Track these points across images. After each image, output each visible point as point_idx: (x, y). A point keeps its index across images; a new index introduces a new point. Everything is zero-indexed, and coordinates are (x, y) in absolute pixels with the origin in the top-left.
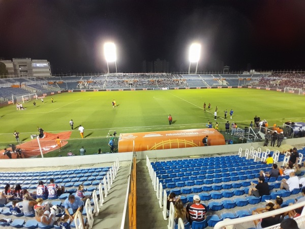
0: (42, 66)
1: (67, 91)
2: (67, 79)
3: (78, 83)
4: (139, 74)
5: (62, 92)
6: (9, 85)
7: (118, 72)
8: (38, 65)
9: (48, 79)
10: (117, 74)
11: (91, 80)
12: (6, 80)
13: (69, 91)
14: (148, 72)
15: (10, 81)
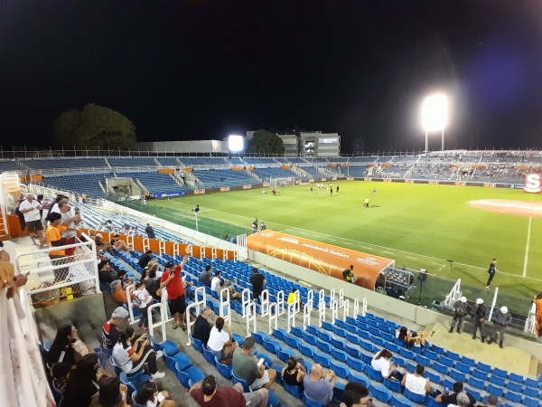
0: (330, 141)
1: (345, 179)
2: (357, 160)
3: (368, 166)
4: (493, 152)
5: (338, 179)
6: (279, 165)
7: (445, 149)
8: (326, 141)
9: (331, 159)
10: (442, 153)
11: (390, 162)
12: (278, 160)
13: (348, 179)
14: (516, 149)
15: (282, 161)
